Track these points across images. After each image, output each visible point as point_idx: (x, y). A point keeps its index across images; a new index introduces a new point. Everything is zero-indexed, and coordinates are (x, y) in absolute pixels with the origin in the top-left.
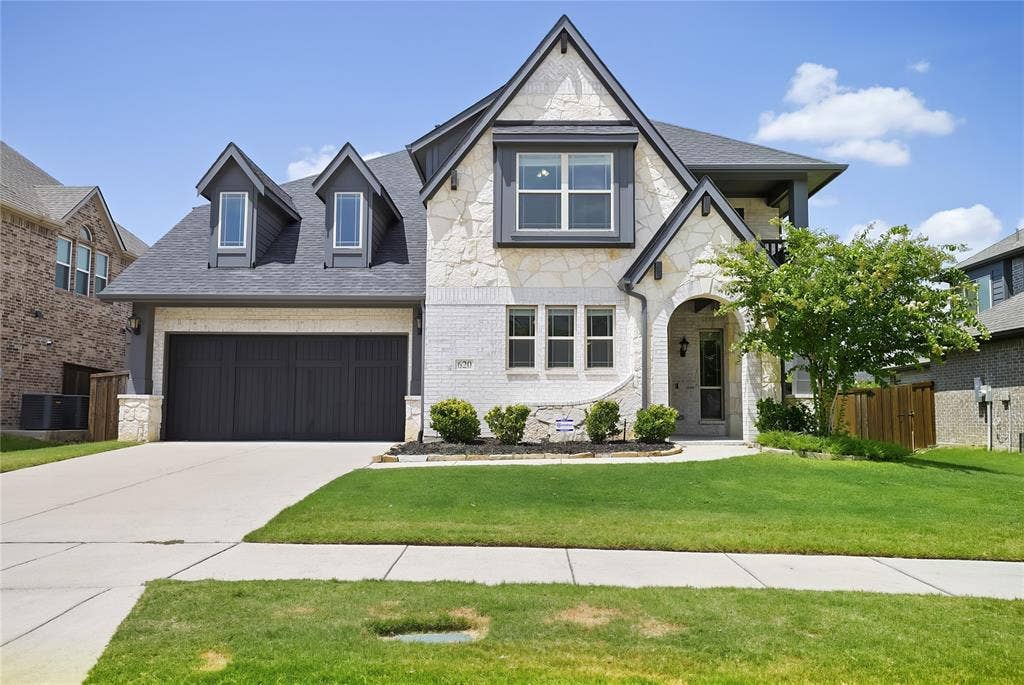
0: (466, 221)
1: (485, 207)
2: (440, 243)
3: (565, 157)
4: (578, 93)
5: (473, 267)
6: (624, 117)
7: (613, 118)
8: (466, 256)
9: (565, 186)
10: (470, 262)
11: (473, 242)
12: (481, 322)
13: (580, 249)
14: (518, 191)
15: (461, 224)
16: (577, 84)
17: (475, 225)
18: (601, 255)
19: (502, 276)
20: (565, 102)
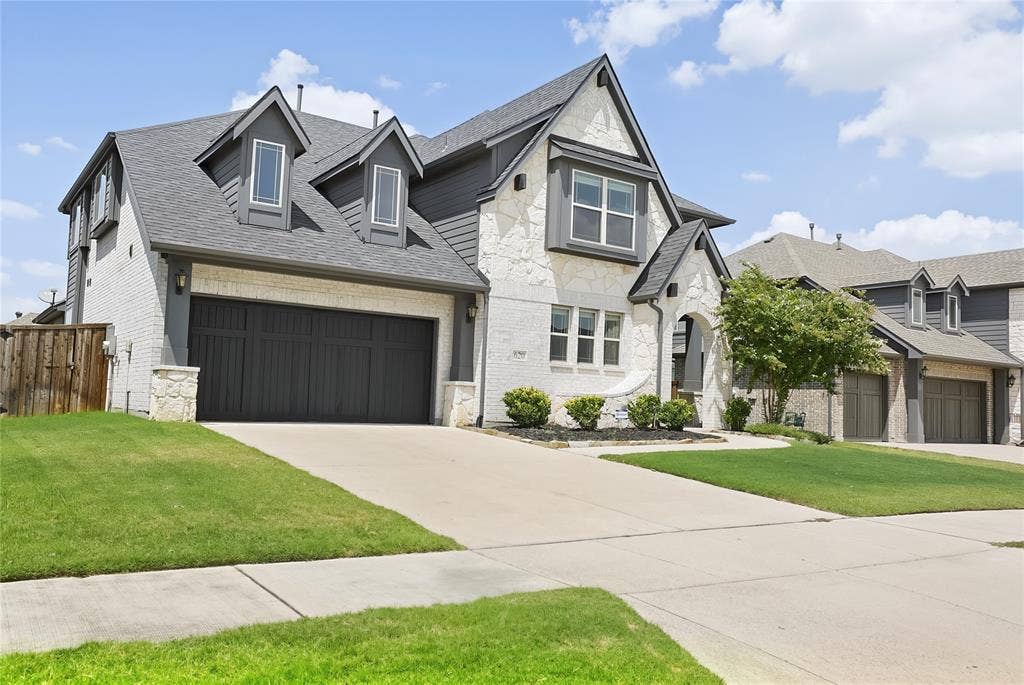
0: (526, 222)
1: (539, 211)
2: (504, 239)
3: (605, 179)
4: (608, 125)
5: (529, 265)
6: (636, 154)
7: (629, 153)
8: (524, 255)
9: (604, 206)
10: (526, 260)
11: (529, 242)
12: (534, 317)
13: (604, 262)
14: (573, 204)
15: (521, 224)
16: (607, 116)
17: (532, 226)
18: (618, 268)
19: (550, 276)
20: (599, 130)
